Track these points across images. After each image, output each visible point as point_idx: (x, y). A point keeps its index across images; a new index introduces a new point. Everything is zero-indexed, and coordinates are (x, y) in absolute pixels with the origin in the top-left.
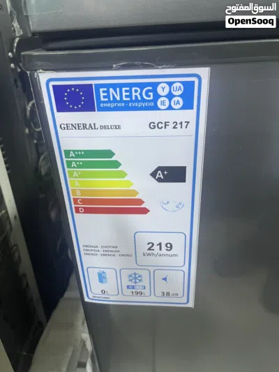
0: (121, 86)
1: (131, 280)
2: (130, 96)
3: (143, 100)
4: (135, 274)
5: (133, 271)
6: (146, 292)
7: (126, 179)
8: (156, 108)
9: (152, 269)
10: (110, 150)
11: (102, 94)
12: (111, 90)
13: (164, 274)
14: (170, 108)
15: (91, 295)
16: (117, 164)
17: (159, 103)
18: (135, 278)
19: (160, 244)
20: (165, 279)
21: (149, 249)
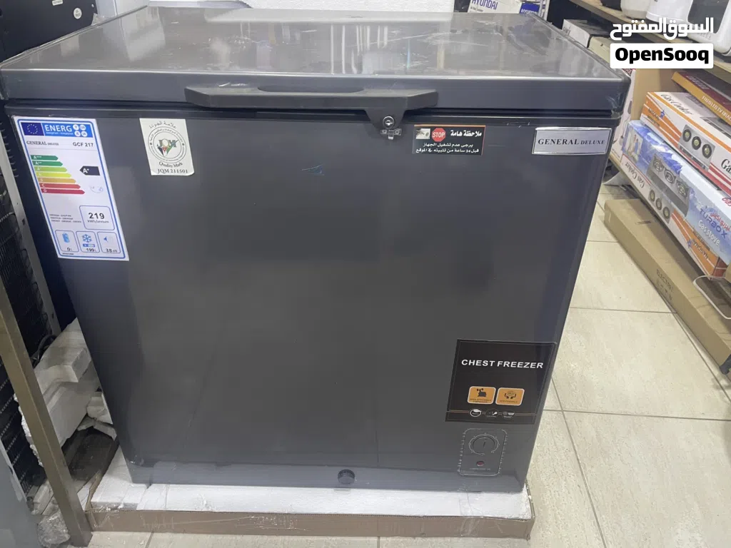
0: (56, 124)
1: (84, 240)
2: (60, 129)
3: (67, 132)
4: (86, 235)
5: (84, 233)
6: (96, 248)
7: (66, 172)
8: (74, 136)
9: (96, 232)
10: (55, 157)
11: (46, 128)
12: (51, 126)
13: (104, 235)
14: (81, 136)
15: (61, 253)
16: (60, 164)
17: (75, 133)
18: (87, 239)
19: (96, 214)
20: (105, 239)
21: (91, 217)
